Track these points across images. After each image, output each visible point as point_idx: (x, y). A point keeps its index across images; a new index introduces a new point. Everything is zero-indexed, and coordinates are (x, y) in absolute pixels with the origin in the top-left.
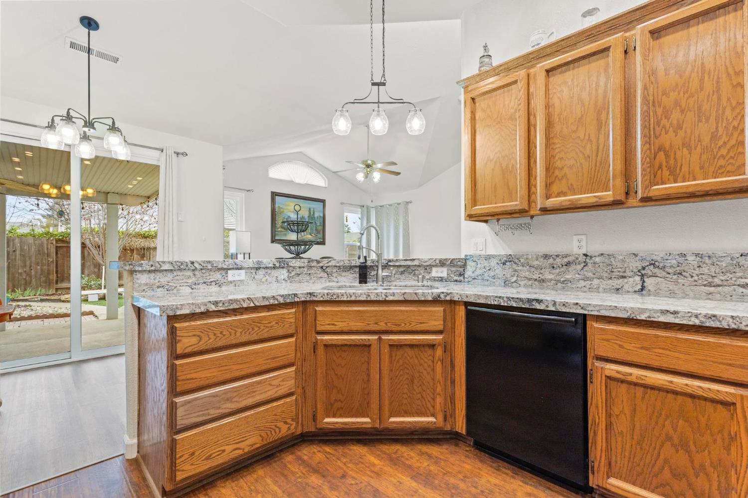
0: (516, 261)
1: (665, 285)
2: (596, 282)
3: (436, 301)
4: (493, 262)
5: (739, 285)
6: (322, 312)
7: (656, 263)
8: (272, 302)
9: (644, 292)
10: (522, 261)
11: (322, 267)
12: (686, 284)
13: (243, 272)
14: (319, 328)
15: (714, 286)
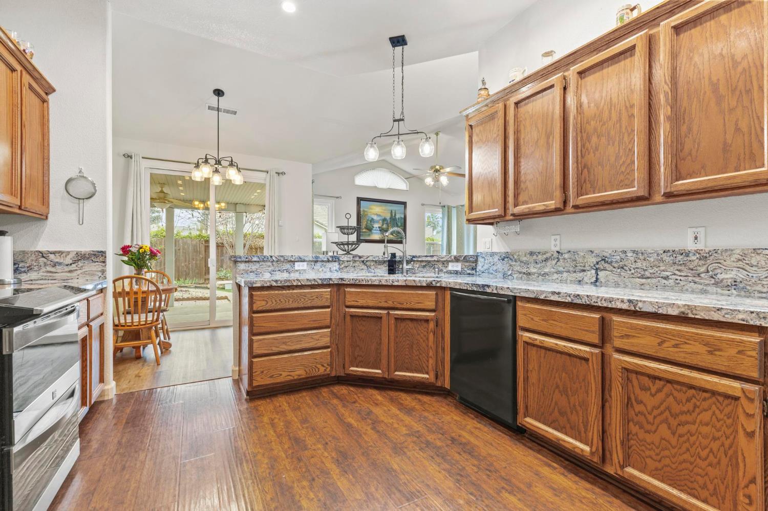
0: (512, 257)
1: (613, 278)
2: (565, 275)
3: (429, 287)
4: (496, 258)
5: (662, 277)
6: (350, 293)
7: (606, 259)
8: (313, 283)
9: (598, 284)
10: (515, 257)
11: (363, 261)
12: (626, 277)
13: (305, 263)
14: (348, 304)
15: (645, 278)
